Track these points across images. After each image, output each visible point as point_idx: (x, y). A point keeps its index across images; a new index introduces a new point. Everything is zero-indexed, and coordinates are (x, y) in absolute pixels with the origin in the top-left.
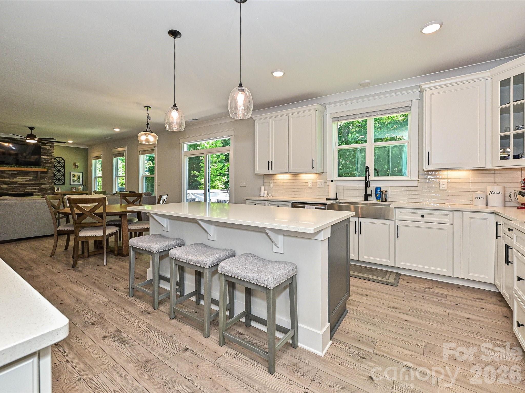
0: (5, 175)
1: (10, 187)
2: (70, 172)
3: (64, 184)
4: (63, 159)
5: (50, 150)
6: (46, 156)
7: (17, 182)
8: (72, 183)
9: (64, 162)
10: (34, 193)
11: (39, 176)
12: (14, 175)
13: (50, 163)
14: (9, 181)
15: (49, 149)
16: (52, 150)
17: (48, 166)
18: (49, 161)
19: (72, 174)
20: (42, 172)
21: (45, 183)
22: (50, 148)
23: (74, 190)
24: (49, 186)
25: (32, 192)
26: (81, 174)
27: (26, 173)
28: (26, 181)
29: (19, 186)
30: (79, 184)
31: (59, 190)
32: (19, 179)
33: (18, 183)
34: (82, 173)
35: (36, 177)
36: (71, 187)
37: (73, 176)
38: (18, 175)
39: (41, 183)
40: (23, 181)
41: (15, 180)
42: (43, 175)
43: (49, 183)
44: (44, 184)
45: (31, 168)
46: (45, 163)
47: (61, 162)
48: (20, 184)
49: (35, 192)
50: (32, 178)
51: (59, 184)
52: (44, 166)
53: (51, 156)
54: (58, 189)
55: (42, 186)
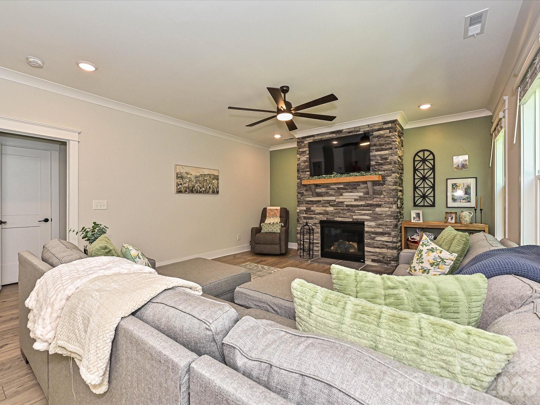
0: (331, 192)
1: (336, 209)
2: (447, 179)
3: (433, 205)
4: (431, 153)
5: (389, 137)
6: (382, 150)
7: (343, 202)
8: (451, 204)
9: (434, 159)
10: (366, 223)
11: (371, 192)
12: (339, 192)
13: (390, 164)
14: (335, 201)
15: (389, 135)
16: (393, 136)
17: (386, 170)
18: (386, 159)
19: (450, 182)
20: (375, 183)
21: (380, 203)
22: (390, 132)
23: (452, 219)
24: (388, 209)
25: (363, 221)
26: (472, 182)
27: (353, 186)
28: (356, 200)
29: (346, 210)
30: (468, 205)
31: (419, 217)
32: (345, 197)
33: (345, 203)
34: (476, 178)
35: (367, 193)
36: (446, 213)
37: (453, 188)
38: (344, 191)
39: (375, 203)
40: (350, 200)
41: (341, 199)
42: (377, 188)
43: (388, 203)
44: (379, 206)
45: (356, 176)
46: (381, 164)
47: (427, 160)
48: (347, 206)
49: (367, 220)
50: (361, 194)
51: (424, 206)
52: (379, 170)
53: (391, 148)
54: (418, 215)
55: (378, 209)
